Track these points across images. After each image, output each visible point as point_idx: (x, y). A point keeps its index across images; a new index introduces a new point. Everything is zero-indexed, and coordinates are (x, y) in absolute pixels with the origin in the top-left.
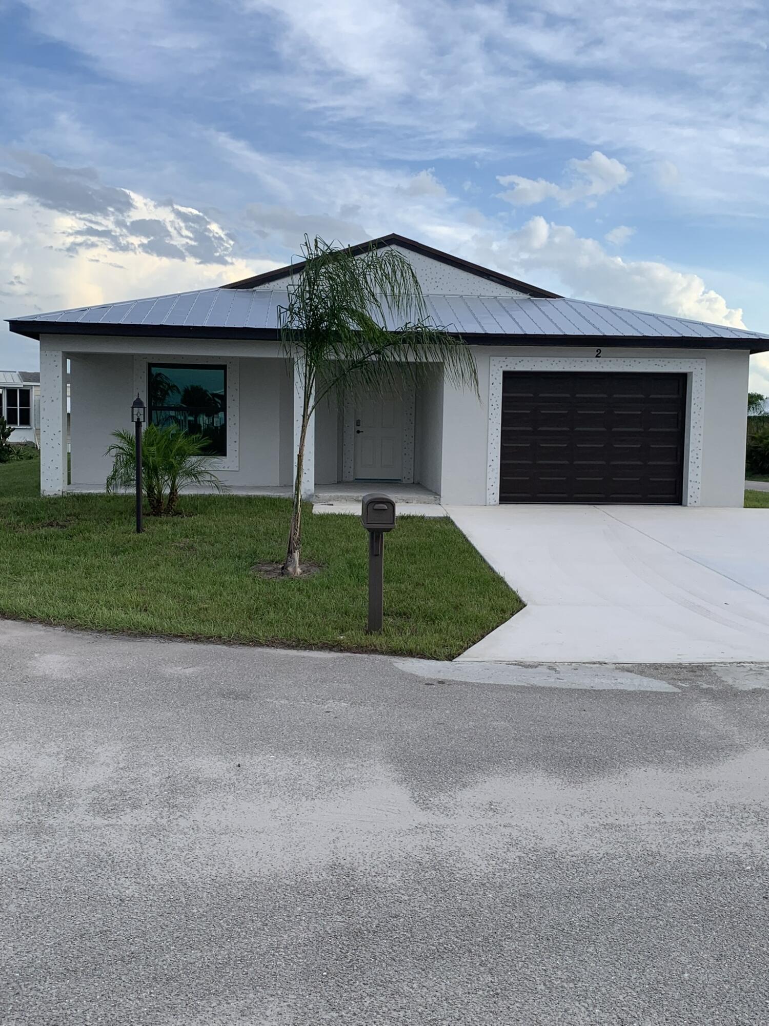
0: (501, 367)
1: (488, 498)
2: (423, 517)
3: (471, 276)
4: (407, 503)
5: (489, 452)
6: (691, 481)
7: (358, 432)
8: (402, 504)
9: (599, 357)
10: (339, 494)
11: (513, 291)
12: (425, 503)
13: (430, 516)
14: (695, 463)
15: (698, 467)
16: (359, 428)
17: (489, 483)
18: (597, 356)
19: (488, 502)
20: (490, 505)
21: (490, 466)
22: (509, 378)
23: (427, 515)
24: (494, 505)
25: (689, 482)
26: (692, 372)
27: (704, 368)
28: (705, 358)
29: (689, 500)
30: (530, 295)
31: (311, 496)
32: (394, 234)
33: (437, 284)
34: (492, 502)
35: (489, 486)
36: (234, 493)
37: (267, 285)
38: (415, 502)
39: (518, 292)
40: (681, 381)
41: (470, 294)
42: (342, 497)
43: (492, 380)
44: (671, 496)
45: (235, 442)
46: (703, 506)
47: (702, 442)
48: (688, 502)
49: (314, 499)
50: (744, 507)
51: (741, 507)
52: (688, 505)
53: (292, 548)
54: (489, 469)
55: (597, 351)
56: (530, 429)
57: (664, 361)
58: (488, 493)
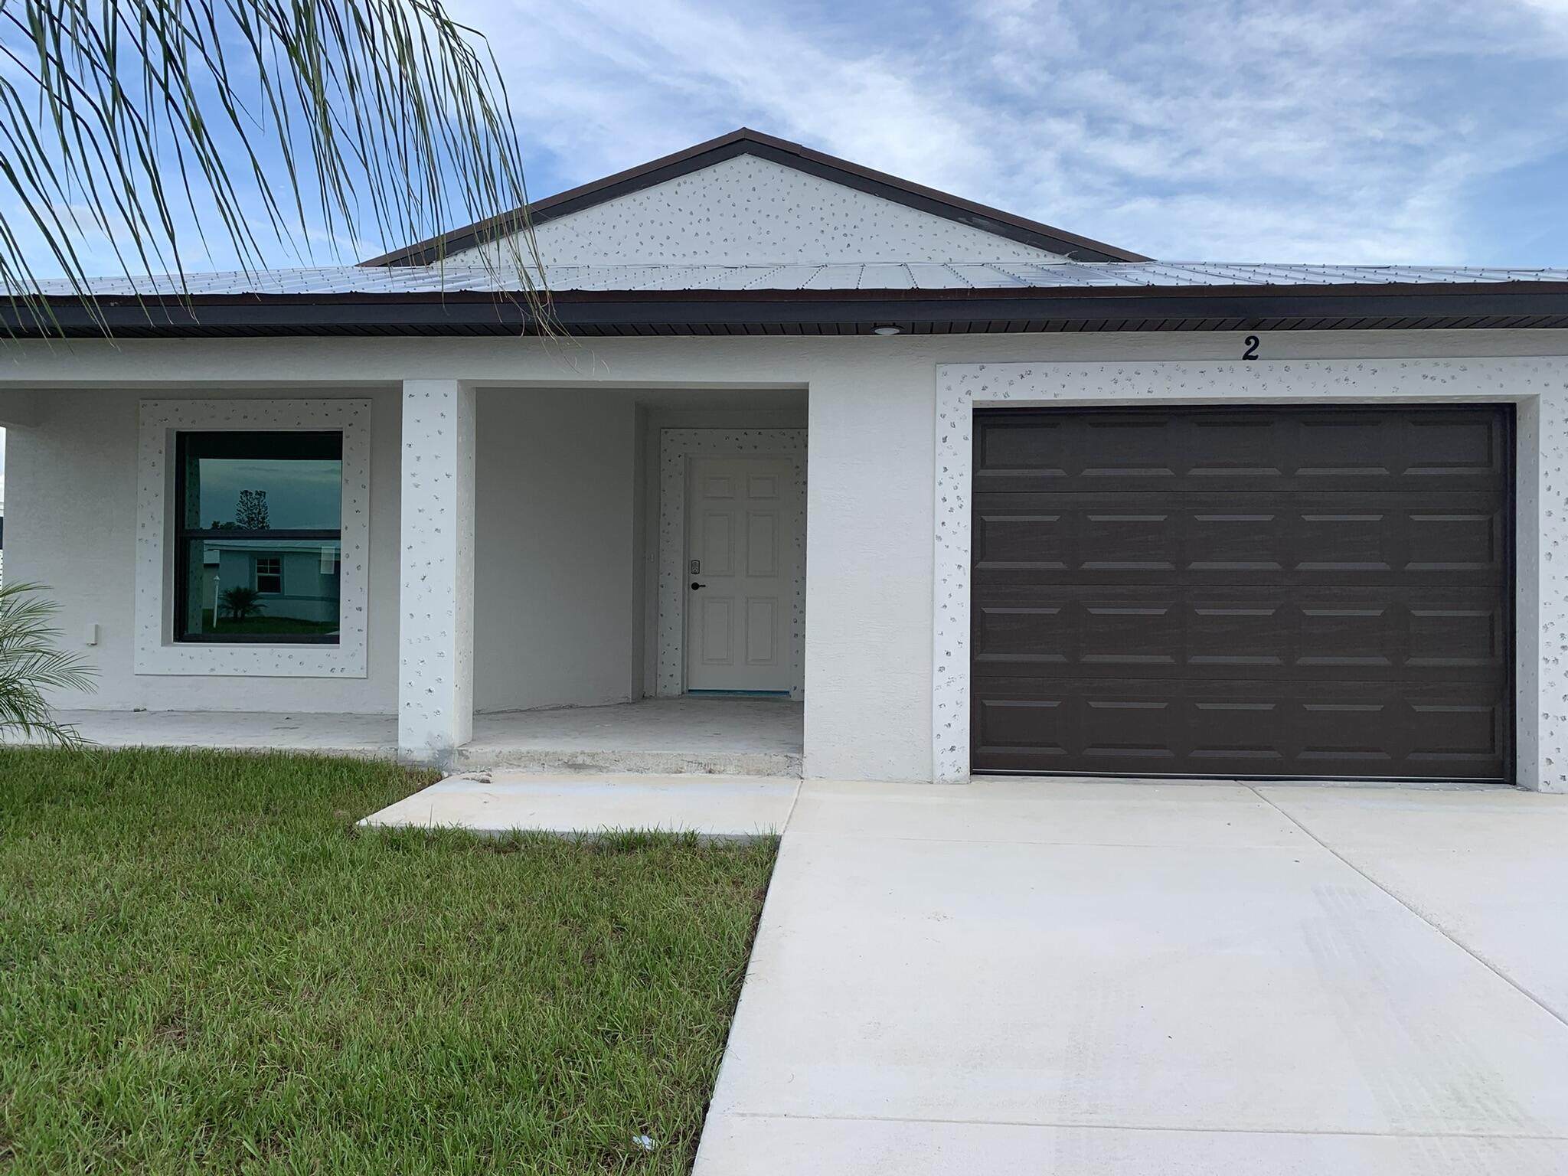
0: (969, 393)
1: (938, 761)
5: (937, 632)
6: (1546, 716)
7: (695, 586)
9: (1255, 358)
12: (759, 772)
16: (697, 578)
17: (941, 717)
18: (1246, 357)
19: (938, 773)
20: (945, 782)
21: (942, 669)
22: (993, 425)
24: (956, 782)
25: (1541, 719)
26: (1531, 400)
29: (1544, 772)
30: (1070, 256)
31: (447, 753)
32: (744, 128)
34: (950, 774)
35: (939, 726)
38: (731, 769)
39: (1042, 252)
40: (1497, 425)
41: (925, 260)
43: (943, 428)
44: (1479, 757)
45: (360, 609)
48: (1541, 778)
49: (455, 762)
52: (1541, 786)
54: (939, 679)
55: (1248, 342)
56: (1059, 565)
57: (1447, 365)
58: (937, 749)
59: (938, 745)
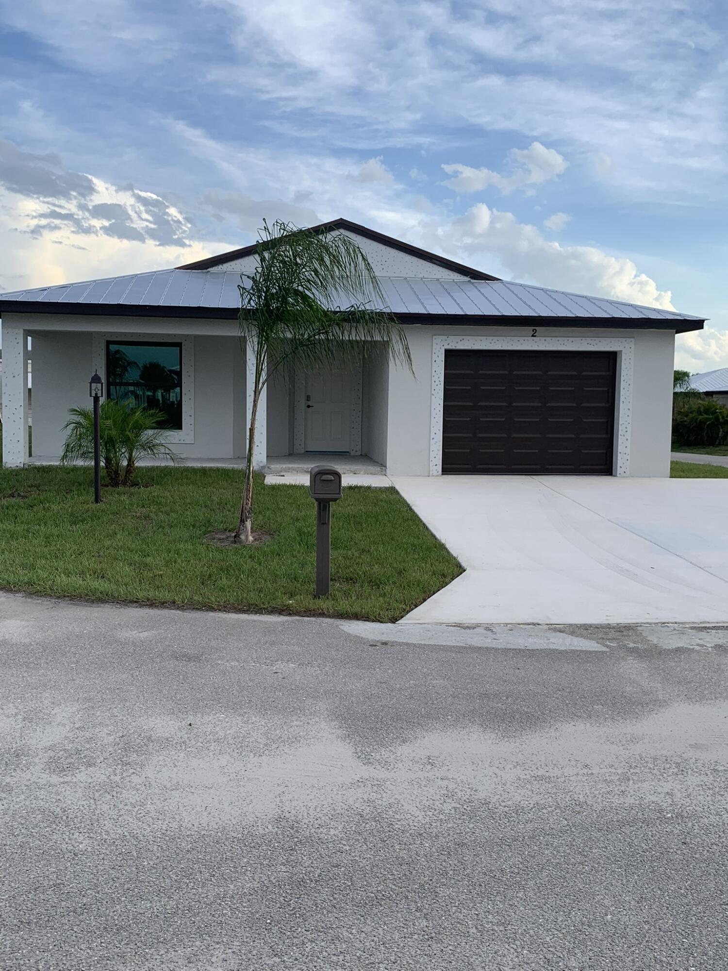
0: (443, 346)
1: (431, 469)
2: (369, 488)
3: (415, 260)
4: (355, 474)
5: (432, 426)
6: (620, 453)
7: (309, 406)
8: (351, 475)
9: (535, 336)
10: (290, 466)
11: (455, 273)
12: (371, 474)
13: (376, 486)
14: (624, 435)
15: (627, 440)
16: (309, 403)
17: (432, 455)
18: (533, 336)
19: (431, 473)
20: (433, 476)
21: (433, 439)
22: (451, 356)
23: (373, 486)
24: (437, 476)
25: (619, 454)
26: (621, 351)
27: (633, 347)
28: (633, 338)
29: (619, 471)
30: (470, 277)
31: (263, 467)
32: (341, 219)
33: (383, 267)
34: (435, 473)
35: (432, 458)
36: (189, 464)
37: (220, 266)
38: (362, 473)
39: (459, 275)
40: (611, 358)
41: (414, 276)
42: (293, 469)
43: (435, 357)
44: (602, 467)
45: (191, 416)
46: (632, 477)
47: (630, 416)
48: (618, 473)
49: (266, 470)
50: (670, 477)
51: (667, 477)
52: (618, 475)
53: (244, 517)
54: (432, 442)
55: (533, 331)
56: (471, 404)
57: (595, 340)
58: (431, 465)
59: (431, 464)
